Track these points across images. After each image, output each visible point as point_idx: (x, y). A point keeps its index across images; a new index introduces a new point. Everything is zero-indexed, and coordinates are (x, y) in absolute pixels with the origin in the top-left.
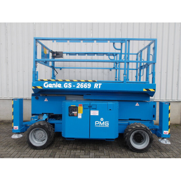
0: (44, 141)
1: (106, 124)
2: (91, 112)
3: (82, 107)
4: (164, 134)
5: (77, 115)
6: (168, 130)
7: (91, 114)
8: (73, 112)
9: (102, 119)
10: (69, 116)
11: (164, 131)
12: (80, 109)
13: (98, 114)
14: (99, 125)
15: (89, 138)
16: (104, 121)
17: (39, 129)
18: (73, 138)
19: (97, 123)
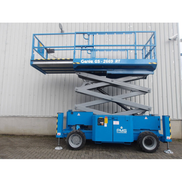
0: (79, 145)
1: (125, 131)
2: (114, 122)
3: (107, 119)
4: (167, 139)
5: (104, 124)
6: (170, 136)
7: (114, 124)
8: (101, 123)
9: (122, 127)
10: (98, 125)
11: (167, 137)
12: (106, 120)
13: (118, 124)
14: (119, 132)
15: (112, 141)
16: (123, 128)
17: (75, 135)
18: (100, 142)
19: (119, 130)
